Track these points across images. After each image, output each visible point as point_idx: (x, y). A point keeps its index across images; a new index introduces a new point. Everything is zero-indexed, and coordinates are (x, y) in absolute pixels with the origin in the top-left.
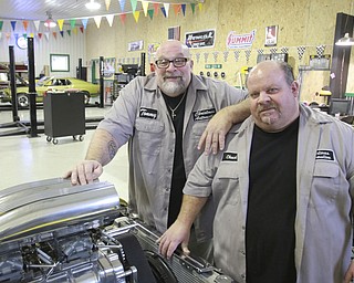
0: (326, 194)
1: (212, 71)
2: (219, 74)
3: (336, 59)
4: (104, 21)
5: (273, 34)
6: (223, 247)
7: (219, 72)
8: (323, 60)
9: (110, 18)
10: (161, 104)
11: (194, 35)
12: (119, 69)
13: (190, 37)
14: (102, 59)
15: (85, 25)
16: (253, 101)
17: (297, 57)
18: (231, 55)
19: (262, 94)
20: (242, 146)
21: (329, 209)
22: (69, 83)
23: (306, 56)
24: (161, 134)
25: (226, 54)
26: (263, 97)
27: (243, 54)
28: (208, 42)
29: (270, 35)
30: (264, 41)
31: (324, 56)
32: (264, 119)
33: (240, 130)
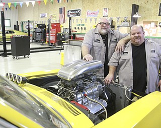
0: (154, 62)
1: (80, 27)
2: (83, 28)
3: (132, 22)
4: (30, 4)
5: (106, 12)
6: (124, 80)
7: (83, 27)
8: (127, 23)
9: (33, 3)
10: (100, 38)
11: (72, 11)
12: (36, 26)
13: (70, 12)
14: (29, 21)
15: (21, 6)
16: (133, 36)
17: (116, 21)
18: (88, 20)
19: (136, 34)
20: (129, 50)
21: (154, 66)
22: (14, 32)
23: (120, 21)
24: (101, 47)
25: (86, 20)
26: (136, 35)
27: (93, 20)
28: (78, 14)
29: (105, 12)
30: (102, 14)
31: (127, 21)
32: (136, 41)
33: (127, 45)
